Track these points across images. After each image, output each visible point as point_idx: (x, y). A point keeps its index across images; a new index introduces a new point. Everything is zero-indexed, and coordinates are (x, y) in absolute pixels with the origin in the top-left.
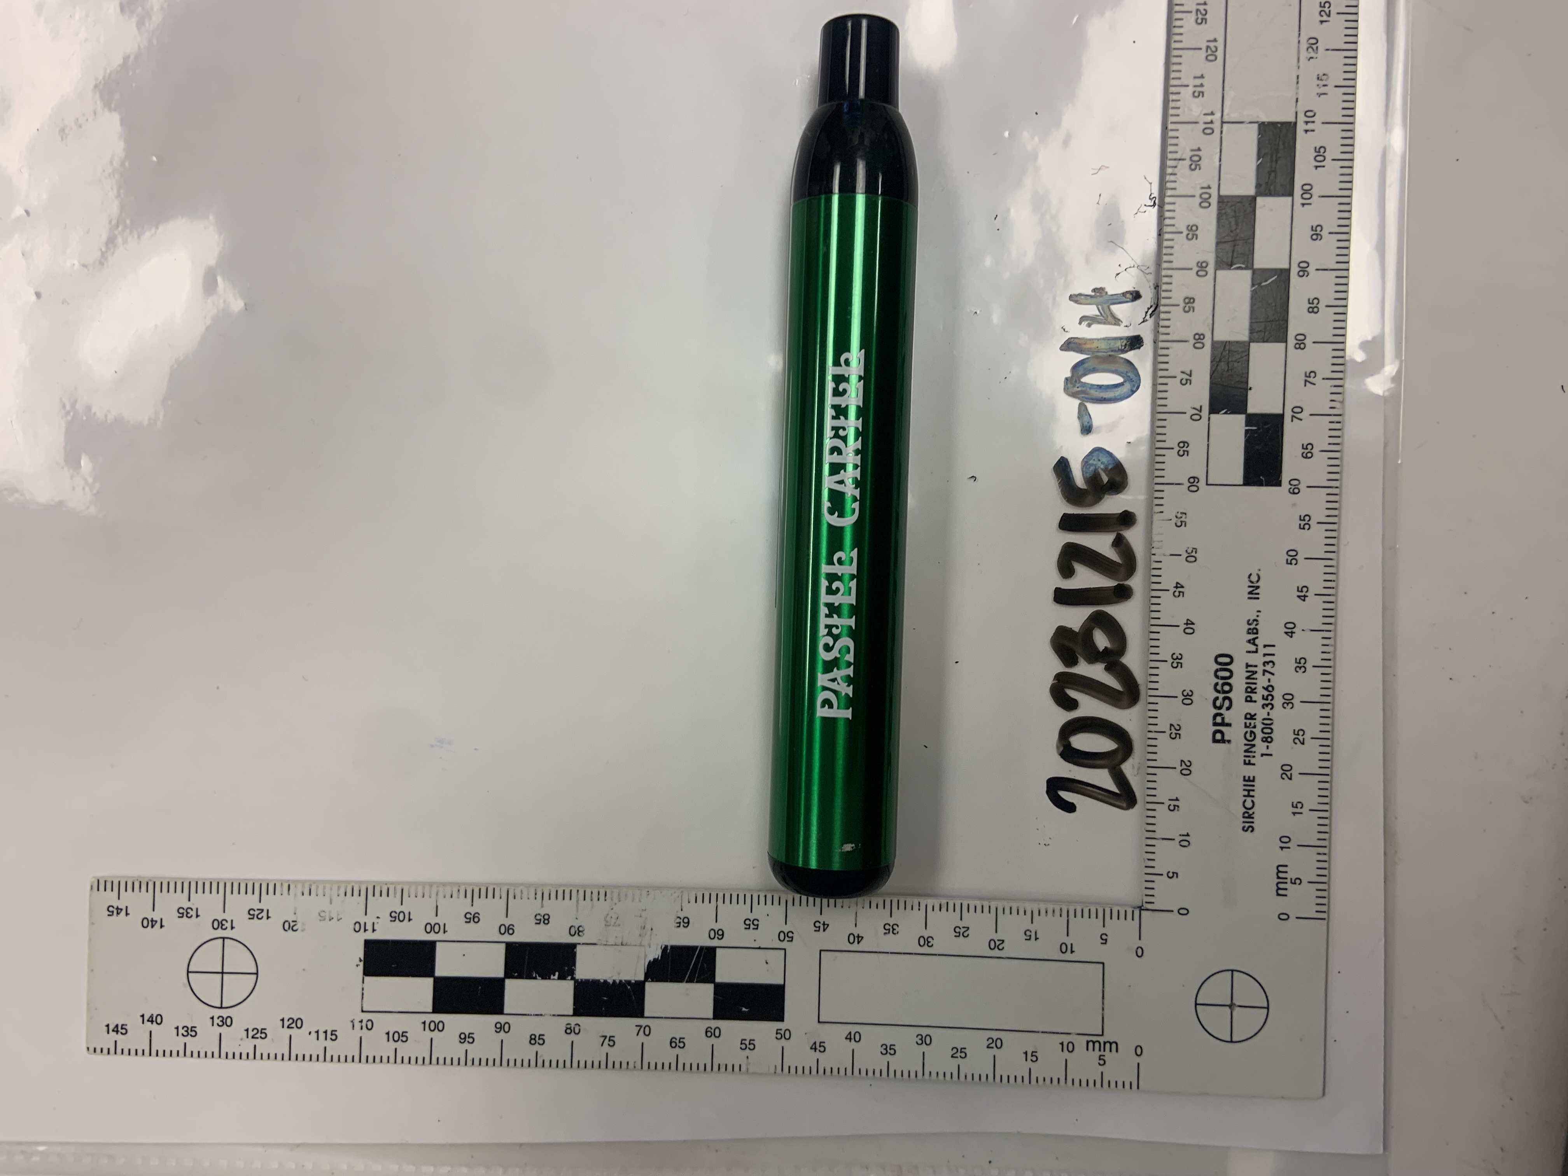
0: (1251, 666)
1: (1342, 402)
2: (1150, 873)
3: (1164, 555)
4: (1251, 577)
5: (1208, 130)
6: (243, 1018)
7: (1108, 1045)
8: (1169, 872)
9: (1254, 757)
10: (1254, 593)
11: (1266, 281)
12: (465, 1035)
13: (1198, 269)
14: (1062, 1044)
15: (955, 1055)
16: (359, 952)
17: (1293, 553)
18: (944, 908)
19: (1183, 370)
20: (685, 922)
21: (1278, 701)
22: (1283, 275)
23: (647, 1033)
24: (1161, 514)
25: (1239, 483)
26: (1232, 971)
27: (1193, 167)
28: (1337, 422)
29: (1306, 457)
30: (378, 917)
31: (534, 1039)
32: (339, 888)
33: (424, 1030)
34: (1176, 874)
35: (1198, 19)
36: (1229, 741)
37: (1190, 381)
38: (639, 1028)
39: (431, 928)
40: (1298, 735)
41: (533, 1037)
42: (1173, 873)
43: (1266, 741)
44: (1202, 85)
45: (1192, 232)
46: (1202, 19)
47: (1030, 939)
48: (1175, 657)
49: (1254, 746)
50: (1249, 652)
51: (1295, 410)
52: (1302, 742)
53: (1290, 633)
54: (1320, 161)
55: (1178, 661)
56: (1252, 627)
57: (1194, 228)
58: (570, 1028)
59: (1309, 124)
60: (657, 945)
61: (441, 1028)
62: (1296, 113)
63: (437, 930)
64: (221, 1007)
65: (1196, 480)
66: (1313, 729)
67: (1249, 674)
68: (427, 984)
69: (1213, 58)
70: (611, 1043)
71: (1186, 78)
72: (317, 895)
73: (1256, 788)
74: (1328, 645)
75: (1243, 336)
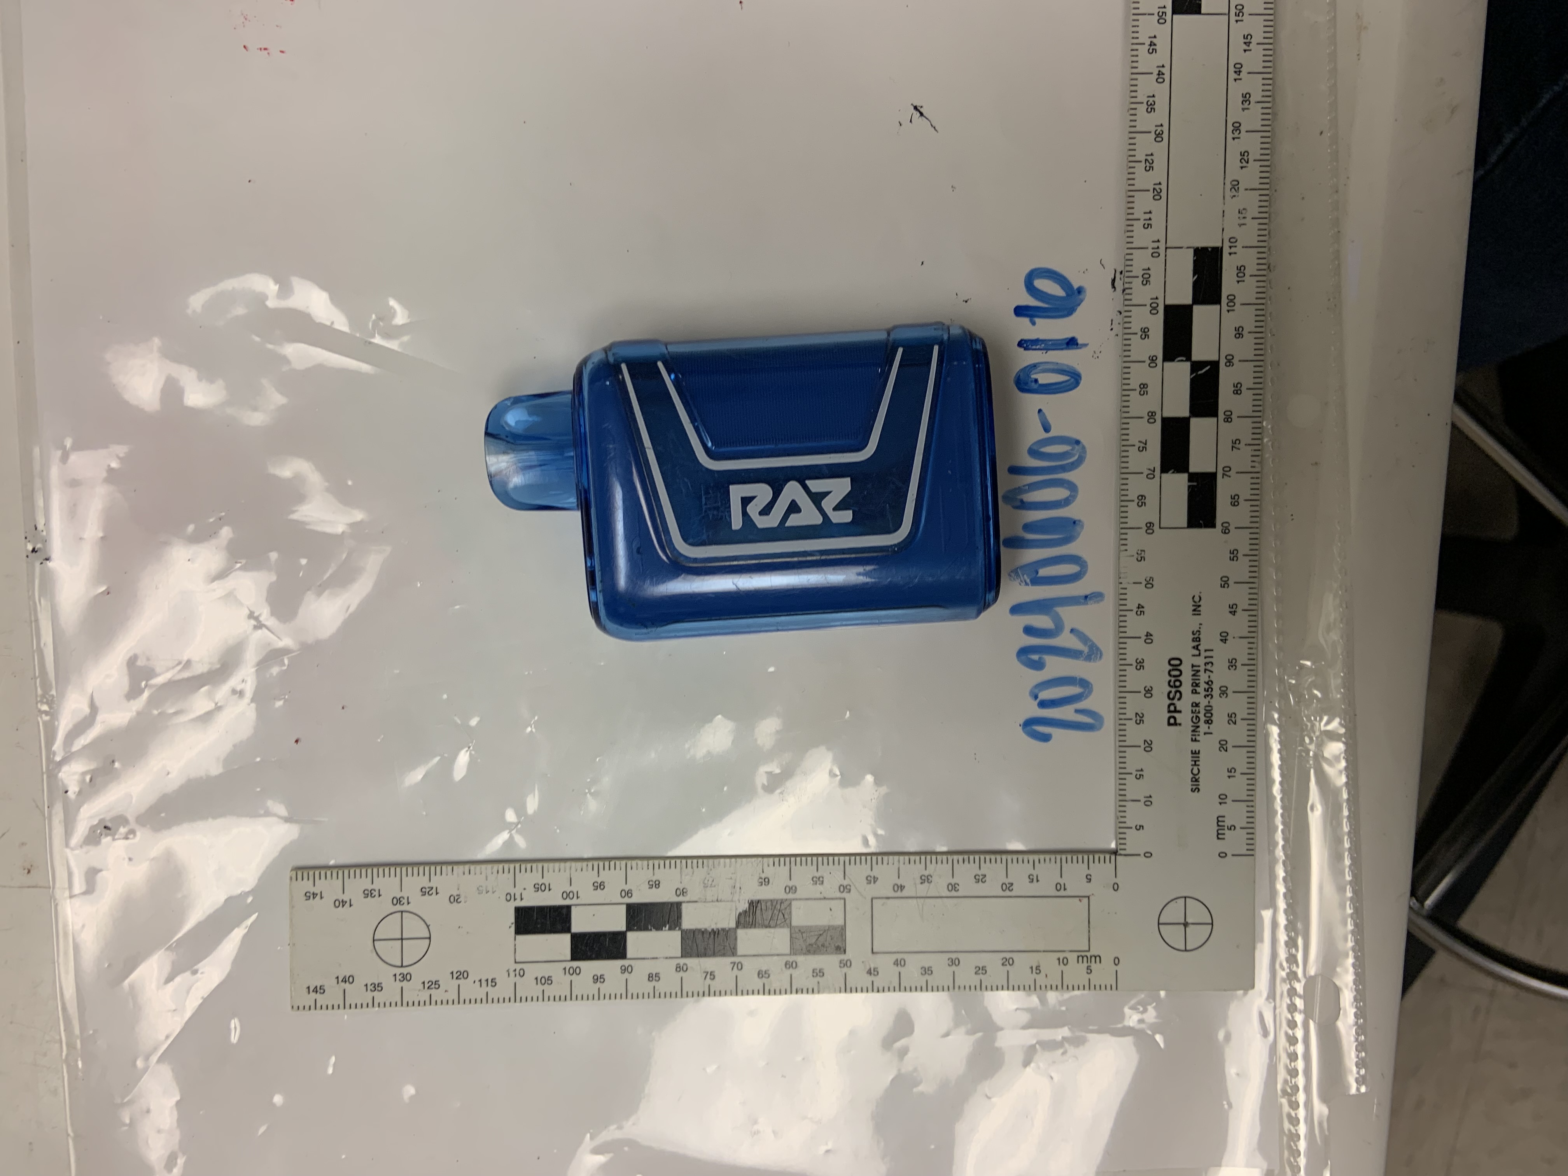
0: (1196, 666)
1: (1261, 463)
2: (1123, 827)
3: (1129, 583)
4: (1195, 598)
5: (1155, 254)
6: (420, 973)
7: (1093, 959)
8: (1137, 825)
9: (1199, 735)
10: (1197, 610)
11: (1201, 370)
12: (597, 976)
13: (1149, 362)
14: (1059, 959)
15: (978, 972)
16: (510, 918)
17: (1226, 579)
18: (967, 862)
19: (1141, 440)
20: (765, 881)
21: (1216, 692)
22: (1215, 365)
23: (740, 967)
24: (1126, 551)
25: (1184, 527)
26: (1185, 898)
27: (1145, 282)
28: (1257, 478)
29: (1233, 505)
30: (525, 889)
31: (652, 977)
32: (492, 868)
33: (565, 974)
34: (1142, 827)
35: (1146, 167)
36: (1180, 724)
37: (1145, 448)
38: (733, 964)
39: (567, 895)
40: (1231, 716)
41: (651, 975)
42: (1140, 826)
43: (1208, 722)
44: (1150, 219)
45: (1145, 333)
46: (1149, 166)
47: (1032, 882)
48: (1138, 661)
49: (1198, 727)
50: (1194, 656)
51: (1226, 469)
52: (1234, 721)
53: (1224, 641)
54: (1242, 277)
55: (1141, 664)
56: (1196, 636)
57: (1146, 330)
58: (680, 967)
59: (1232, 248)
60: (745, 900)
61: (578, 972)
62: (1223, 240)
63: (571, 895)
64: (402, 966)
65: (1152, 525)
66: (1242, 713)
67: (1193, 673)
68: (566, 938)
69: (1159, 197)
70: (712, 977)
71: (1138, 213)
72: (475, 874)
73: (1200, 759)
74: (1252, 648)
75: (1185, 413)
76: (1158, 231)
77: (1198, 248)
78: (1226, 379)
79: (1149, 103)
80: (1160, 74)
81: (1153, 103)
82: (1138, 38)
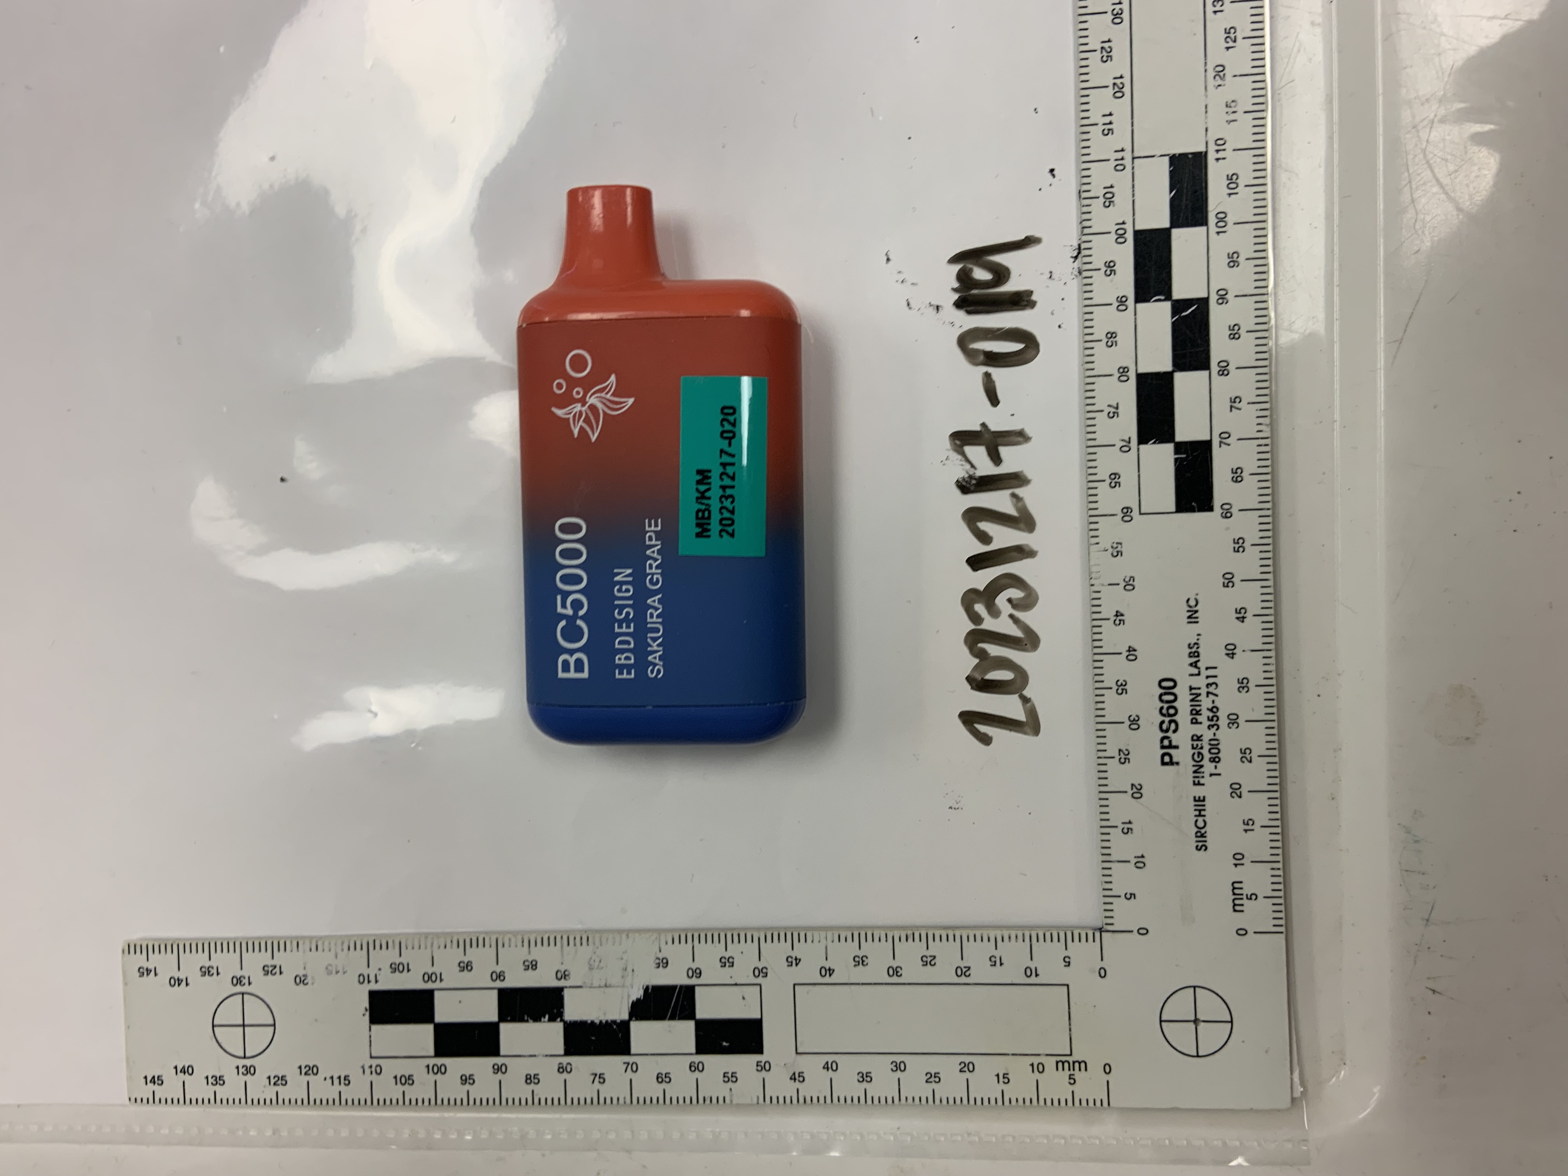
0: (1195, 689)
1: (1271, 425)
2: (1108, 896)
3: (1103, 585)
4: (1189, 602)
5: (1119, 167)
6: (265, 1066)
7: (1077, 1065)
8: (1126, 894)
9: (1203, 777)
10: (1193, 617)
11: (1185, 310)
12: (466, 1077)
13: (1118, 304)
14: (1032, 1065)
15: (930, 1080)
16: (363, 1004)
17: (1229, 576)
18: (910, 939)
19: (1111, 403)
20: (663, 963)
21: (1223, 722)
22: (1203, 303)
23: (634, 1069)
24: (1097, 545)
25: (1171, 511)
26: (1195, 987)
27: (1107, 204)
28: (1266, 445)
29: (1236, 481)
30: (380, 969)
31: (531, 1079)
32: (343, 943)
33: (428, 1072)
34: (1133, 895)
35: (1102, 57)
36: (1177, 763)
37: (1117, 414)
38: (626, 1065)
39: (428, 977)
40: (1245, 753)
41: (529, 1077)
42: (1131, 894)
43: (1214, 761)
45: (1110, 268)
46: (1107, 56)
47: (995, 965)
48: (1119, 683)
49: (1202, 766)
50: (1192, 675)
51: (1223, 436)
52: (1249, 759)
53: (1231, 655)
54: (1233, 189)
55: (1122, 687)
56: (1193, 650)
57: (1112, 264)
58: (562, 1068)
59: (1220, 153)
60: (639, 985)
61: (443, 1069)
62: (1207, 143)
63: (434, 978)
64: (245, 1057)
65: (1130, 510)
66: (1259, 747)
67: (1193, 696)
68: (428, 1030)
69: (1119, 95)
70: (602, 1080)
71: (1095, 116)
72: (323, 950)
73: (1207, 808)
74: (1269, 664)
75: (1166, 365)
76: (1120, 138)
77: (1174, 155)
78: (1219, 320)
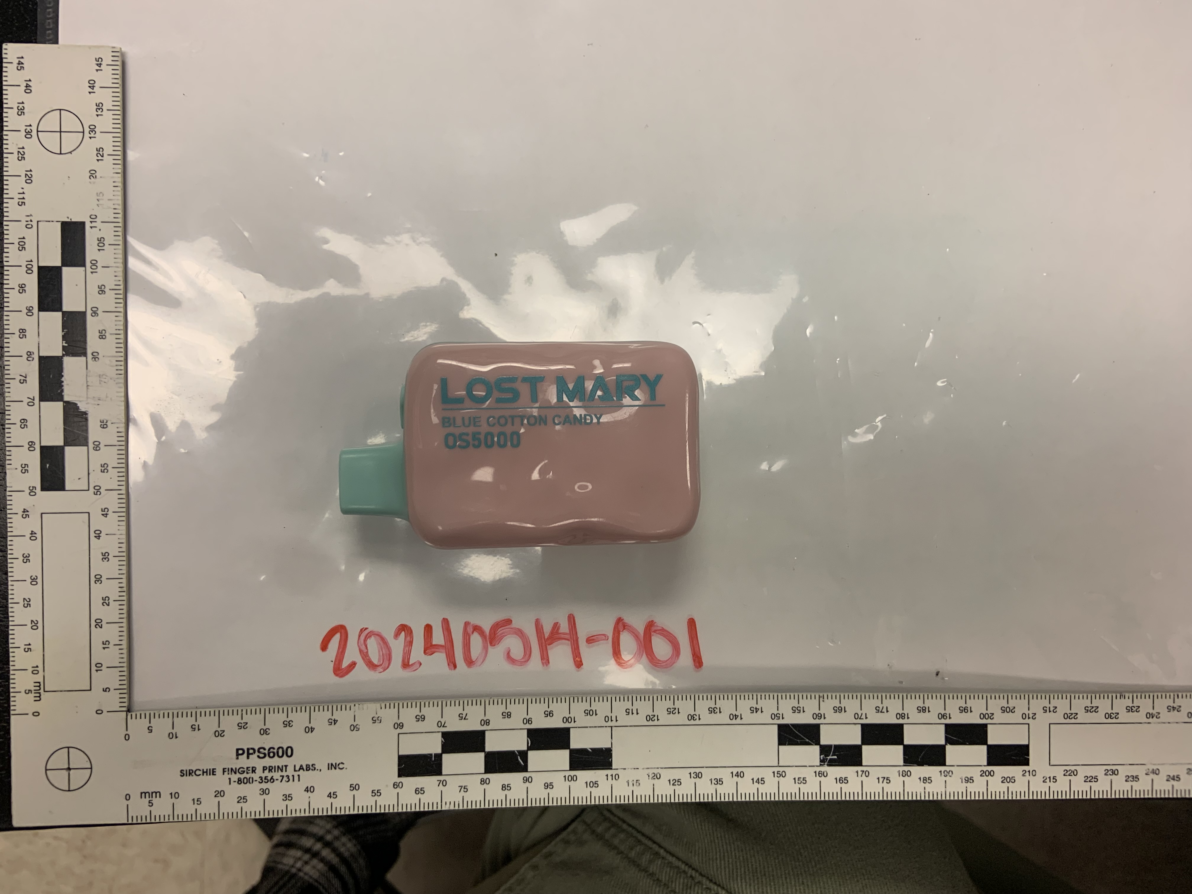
0: (286, 768)
1: (449, 810)
2: (150, 716)
3: (355, 712)
4: (342, 764)
5: (607, 719)
6: (31, 146)
7: (38, 695)
8: (152, 727)
9: (228, 774)
10: (332, 766)
11: (521, 759)
12: (23, 287)
13: (528, 719)
14: (37, 667)
15: (24, 601)
16: (76, 218)
17: (357, 787)
18: (121, 590)
19: (468, 714)
20: (104, 425)
21: (264, 786)
22: (525, 769)
23: (30, 404)
24: (380, 708)
25: (399, 752)
26: (91, 769)
27: (586, 712)
28: (437, 807)
29: (416, 790)
30: (100, 230)
31: (21, 332)
32: (118, 205)
33: (27, 261)
34: (151, 731)
35: (670, 709)
36: (237, 758)
37: (461, 719)
38: (32, 398)
39: (94, 263)
40: (244, 799)
41: (24, 331)
43: (239, 780)
44: (633, 713)
45: (549, 714)
46: (671, 711)
47: (103, 644)
48: (290, 722)
49: (235, 773)
50: (295, 766)
53: (307, 790)
54: (590, 785)
56: (311, 767)
57: (551, 715)
58: (30, 354)
59: (611, 777)
60: (88, 409)
61: (28, 272)
62: (617, 769)
63: (94, 267)
64: (38, 131)
65: (401, 727)
66: (247, 808)
67: (281, 767)
68: (57, 262)
69: (648, 719)
70: (22, 381)
71: (637, 704)
72: (114, 191)
73: (208, 776)
74: (300, 812)
75: (488, 748)
76: (624, 719)
77: (612, 751)
78: (514, 778)
79: (715, 709)
80: (736, 717)
81: (715, 712)
82: (761, 699)
